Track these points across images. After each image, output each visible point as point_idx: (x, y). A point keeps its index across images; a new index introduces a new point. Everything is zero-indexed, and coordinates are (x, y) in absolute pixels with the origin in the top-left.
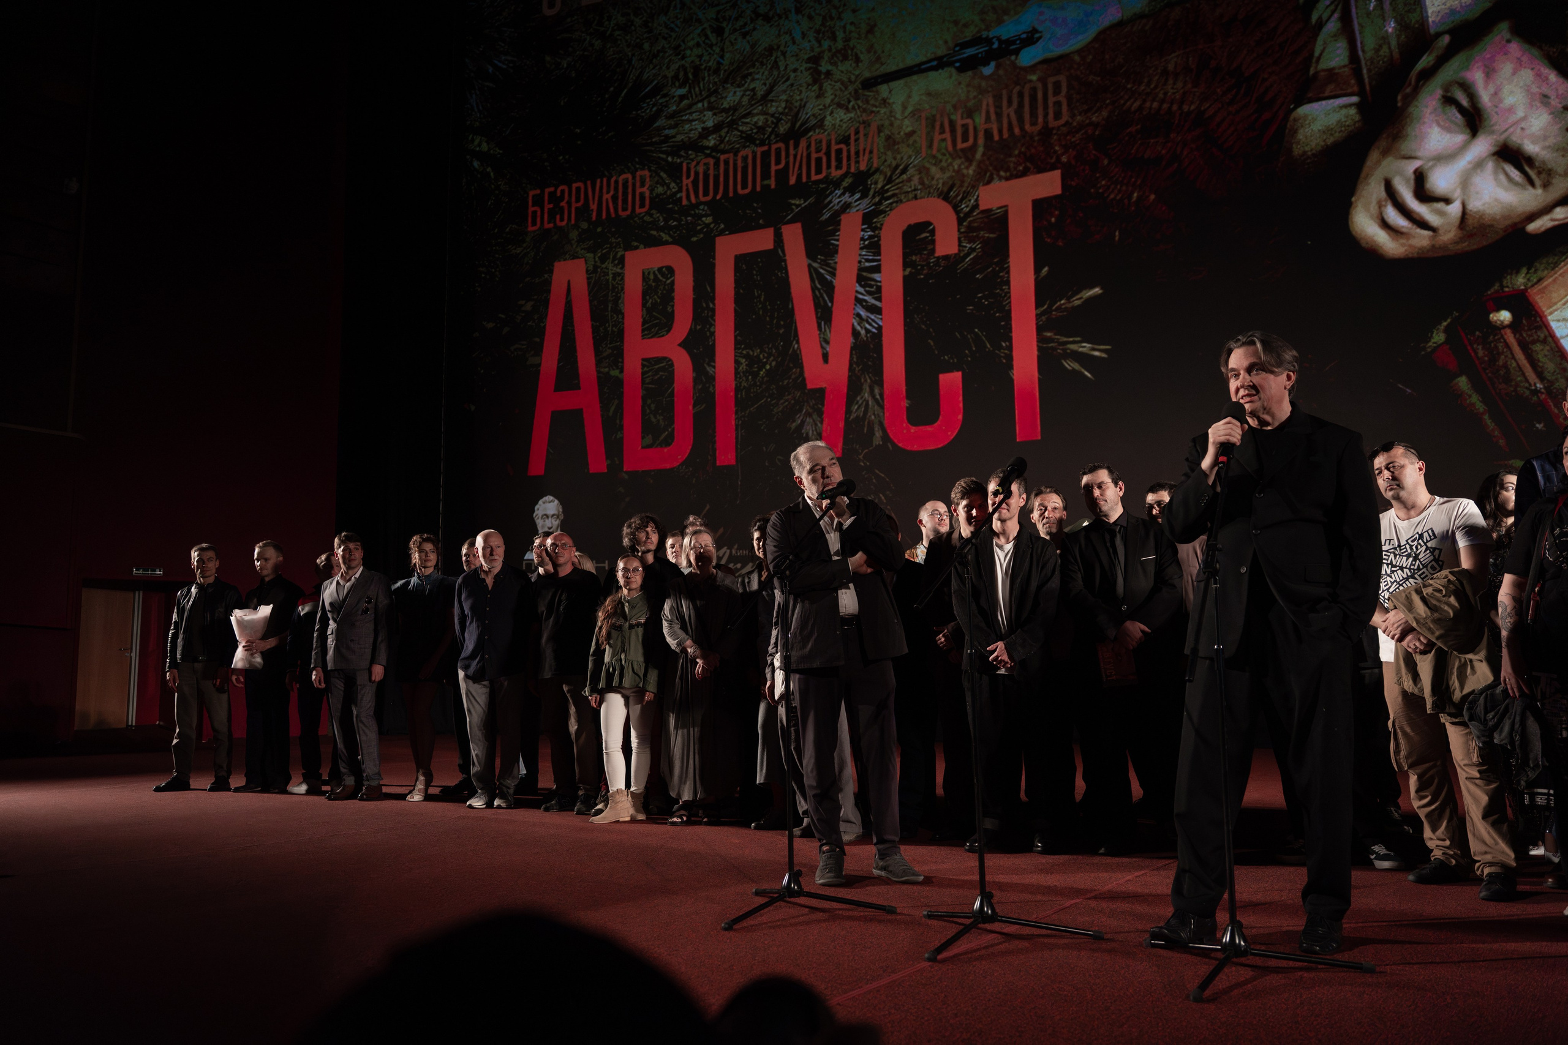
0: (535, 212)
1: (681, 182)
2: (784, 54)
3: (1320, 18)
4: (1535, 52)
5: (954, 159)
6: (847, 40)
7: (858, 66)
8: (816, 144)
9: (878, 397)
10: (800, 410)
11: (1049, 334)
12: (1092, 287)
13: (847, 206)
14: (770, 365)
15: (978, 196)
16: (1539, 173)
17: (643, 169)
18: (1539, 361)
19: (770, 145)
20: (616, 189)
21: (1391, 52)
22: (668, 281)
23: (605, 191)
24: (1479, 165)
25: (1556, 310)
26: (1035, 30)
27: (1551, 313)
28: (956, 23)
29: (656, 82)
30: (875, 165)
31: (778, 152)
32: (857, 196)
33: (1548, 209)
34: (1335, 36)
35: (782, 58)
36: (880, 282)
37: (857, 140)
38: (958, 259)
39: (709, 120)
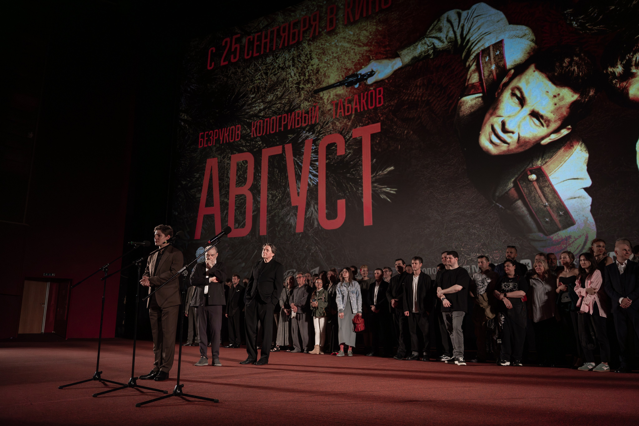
0: (201, 141)
1: (251, 129)
2: (288, 81)
3: (469, 65)
4: (544, 75)
5: (344, 119)
6: (309, 76)
7: (312, 85)
8: (298, 114)
9: (316, 209)
10: (289, 214)
11: (376, 185)
12: (391, 167)
13: (307, 137)
14: (279, 197)
15: (352, 133)
16: (545, 121)
17: (239, 124)
18: (546, 194)
19: (282, 115)
20: (229, 132)
21: (493, 77)
22: (246, 166)
23: (225, 132)
24: (524, 119)
25: (552, 174)
26: (372, 71)
27: (550, 175)
28: (346, 69)
29: (244, 92)
31: (285, 117)
32: (311, 133)
33: (548, 135)
34: (474, 71)
35: (287, 83)
36: (318, 165)
37: (311, 112)
38: (345, 156)
39: (262, 106)
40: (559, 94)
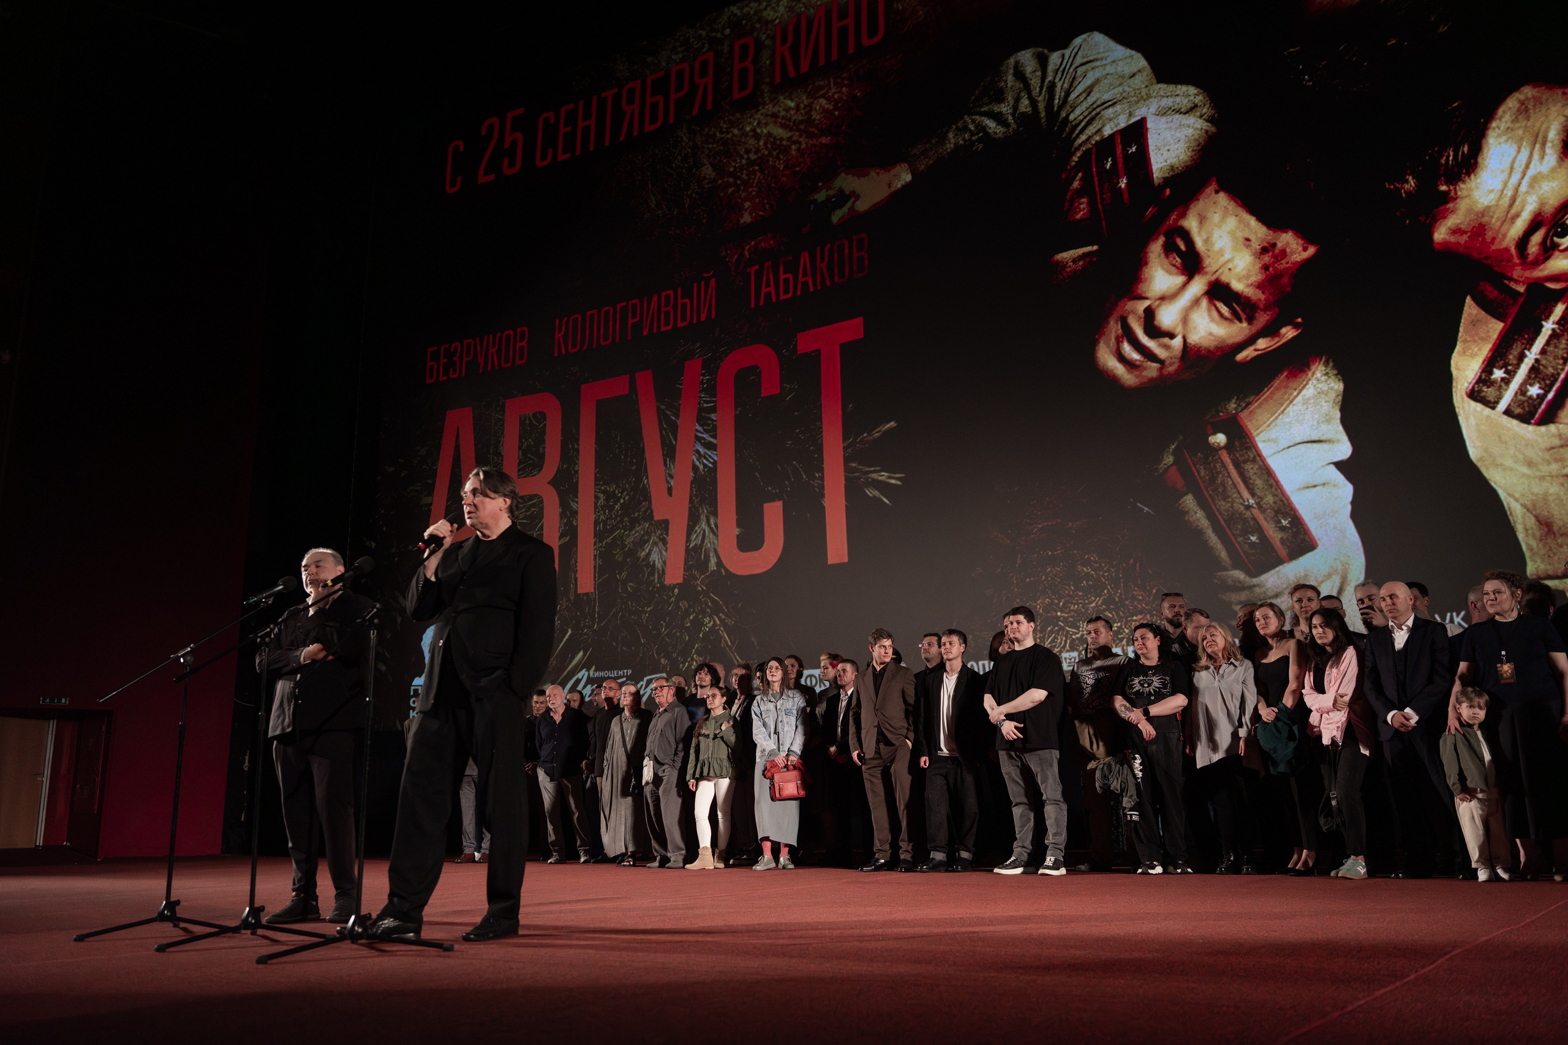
0: (432, 367)
1: (554, 335)
5: (777, 309)
6: (692, 207)
7: (700, 230)
8: (666, 299)
9: (713, 526)
10: (648, 541)
12: (889, 422)
13: (689, 354)
14: (624, 499)
15: (796, 342)
16: (1244, 309)
17: (523, 326)
18: (1250, 479)
19: (627, 301)
20: (500, 344)
21: (1124, 205)
22: (542, 425)
23: (491, 345)
24: (1196, 302)
25: (1261, 432)
26: (843, 194)
27: (1258, 434)
28: (780, 189)
30: (713, 316)
31: (634, 307)
32: (698, 344)
33: (1250, 341)
36: (716, 421)
37: (698, 295)
38: (778, 399)
39: (578, 280)
40: (1274, 245)
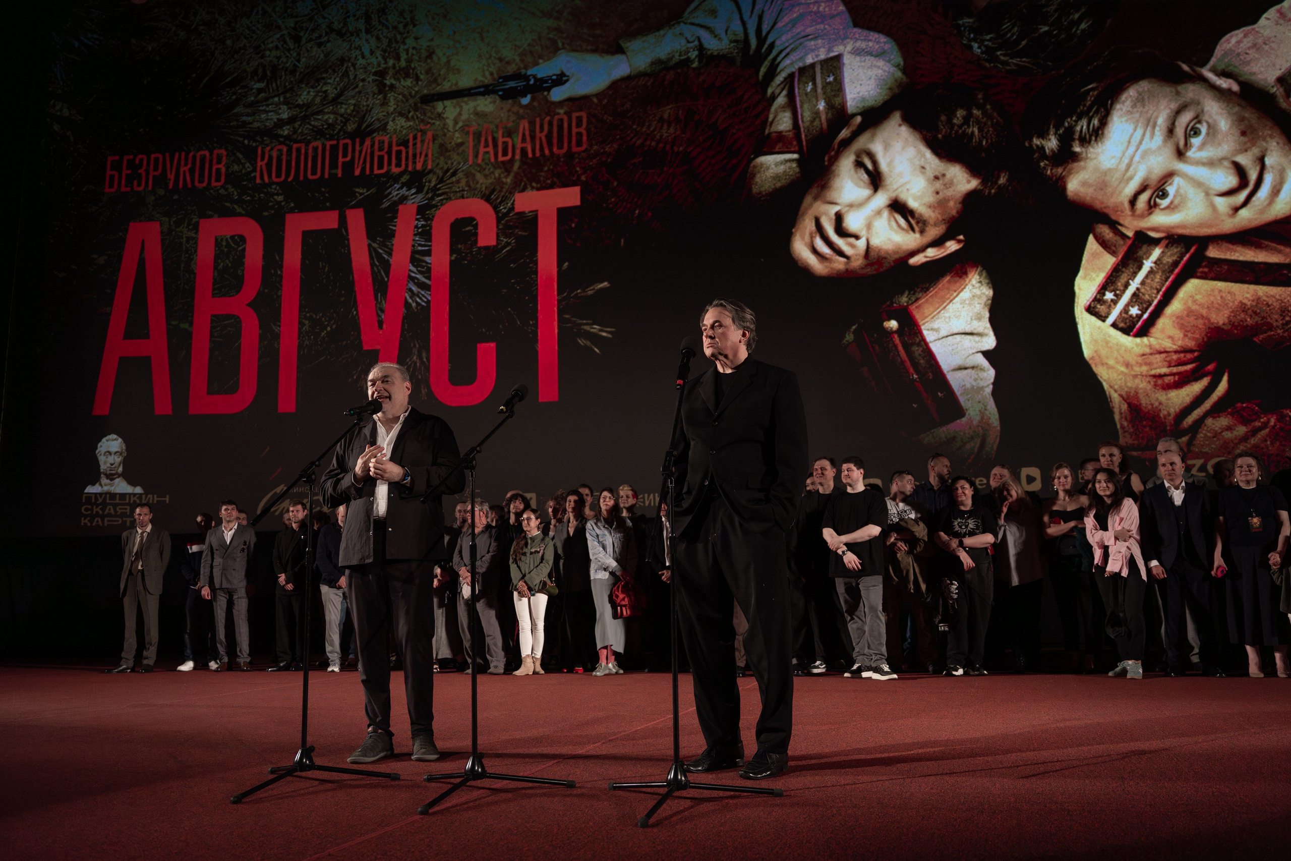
0: (112, 177)
1: (256, 162)
2: (354, 65)
3: (773, 93)
4: (917, 135)
5: (495, 168)
6: (409, 61)
7: (417, 83)
8: (379, 144)
9: (425, 360)
10: (357, 368)
11: (567, 316)
12: (602, 282)
13: (403, 199)
14: (331, 327)
15: (514, 201)
16: (918, 223)
17: (220, 148)
18: (915, 359)
19: (338, 140)
20: (194, 163)
21: (821, 124)
22: (240, 248)
23: (183, 163)
24: (879, 213)
25: (927, 322)
26: (563, 74)
27: (924, 324)
28: (501, 60)
29: (236, 74)
30: (429, 167)
31: (345, 146)
32: (414, 191)
33: (922, 249)
34: (783, 108)
35: (352, 69)
36: (430, 264)
37: (414, 144)
38: (495, 250)
39: (284, 113)
40: (944, 175)
